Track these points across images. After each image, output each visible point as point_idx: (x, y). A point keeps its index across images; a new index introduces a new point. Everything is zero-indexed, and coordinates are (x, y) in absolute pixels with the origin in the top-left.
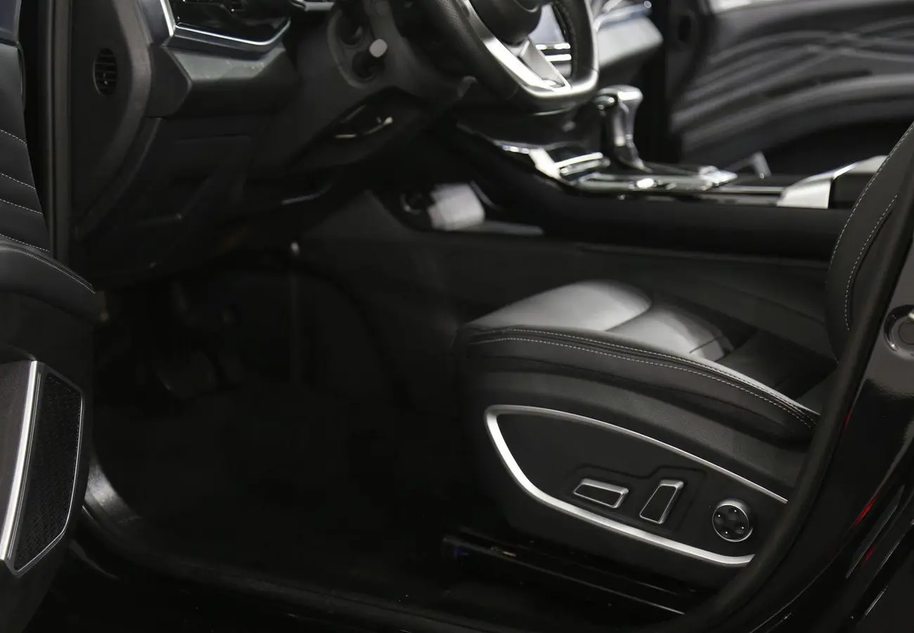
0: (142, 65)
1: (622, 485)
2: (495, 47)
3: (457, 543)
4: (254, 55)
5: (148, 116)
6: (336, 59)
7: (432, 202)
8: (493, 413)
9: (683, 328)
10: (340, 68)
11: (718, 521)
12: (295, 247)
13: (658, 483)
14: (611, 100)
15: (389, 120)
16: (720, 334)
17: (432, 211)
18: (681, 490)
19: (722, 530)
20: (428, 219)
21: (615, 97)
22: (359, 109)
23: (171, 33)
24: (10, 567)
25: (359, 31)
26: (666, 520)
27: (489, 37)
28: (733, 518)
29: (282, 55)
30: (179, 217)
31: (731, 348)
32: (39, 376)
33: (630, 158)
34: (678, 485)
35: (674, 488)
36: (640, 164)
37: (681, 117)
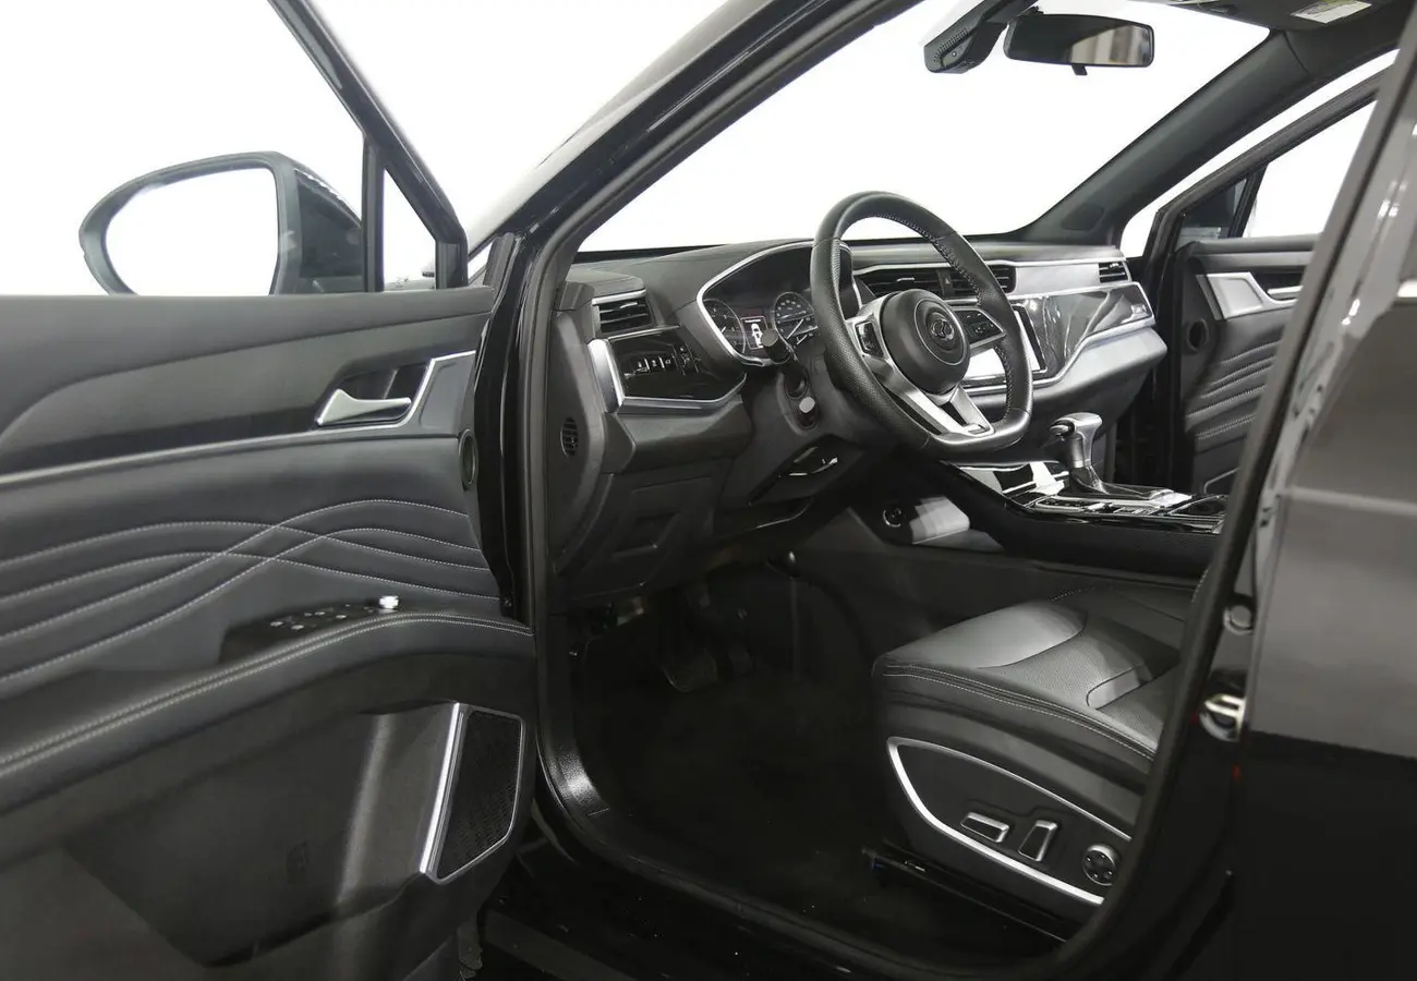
0: (597, 430)
1: (1003, 821)
2: (918, 399)
3: (874, 855)
4: (706, 412)
5: (603, 472)
6: (783, 410)
7: (916, 515)
8: (894, 743)
9: (1099, 656)
10: (786, 417)
11: (1088, 865)
12: (792, 556)
13: (1033, 824)
14: (1066, 428)
15: (835, 461)
16: (1141, 663)
17: (914, 524)
18: (1056, 832)
19: (1091, 873)
20: (909, 532)
21: (1071, 425)
22: (812, 450)
23: (620, 404)
24: (433, 878)
25: (802, 385)
26: (1045, 857)
27: (910, 389)
28: (1100, 863)
29: (738, 406)
30: (655, 546)
31: (1149, 676)
32: (462, 715)
33: (1090, 481)
34: (1052, 827)
35: (1047, 830)
36: (1099, 486)
37: (1195, 416)
